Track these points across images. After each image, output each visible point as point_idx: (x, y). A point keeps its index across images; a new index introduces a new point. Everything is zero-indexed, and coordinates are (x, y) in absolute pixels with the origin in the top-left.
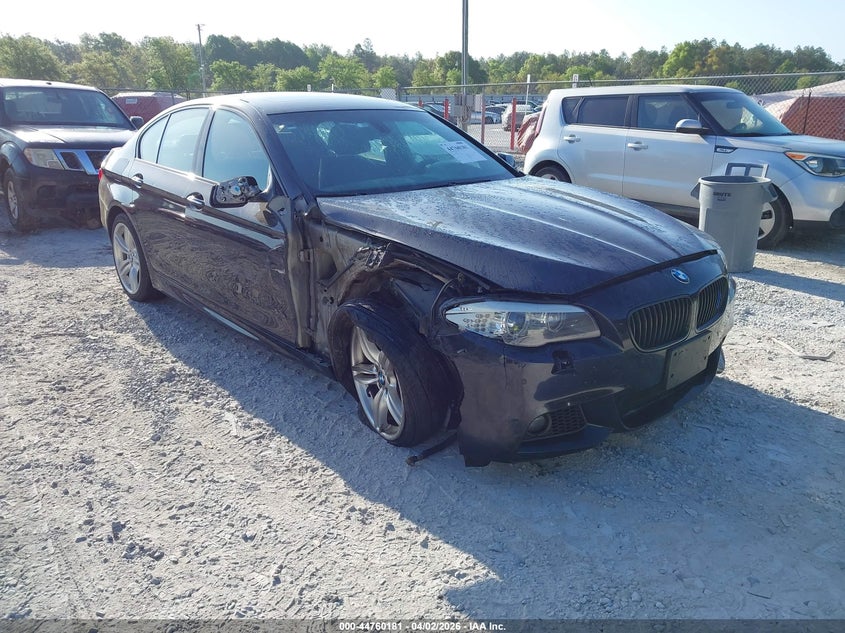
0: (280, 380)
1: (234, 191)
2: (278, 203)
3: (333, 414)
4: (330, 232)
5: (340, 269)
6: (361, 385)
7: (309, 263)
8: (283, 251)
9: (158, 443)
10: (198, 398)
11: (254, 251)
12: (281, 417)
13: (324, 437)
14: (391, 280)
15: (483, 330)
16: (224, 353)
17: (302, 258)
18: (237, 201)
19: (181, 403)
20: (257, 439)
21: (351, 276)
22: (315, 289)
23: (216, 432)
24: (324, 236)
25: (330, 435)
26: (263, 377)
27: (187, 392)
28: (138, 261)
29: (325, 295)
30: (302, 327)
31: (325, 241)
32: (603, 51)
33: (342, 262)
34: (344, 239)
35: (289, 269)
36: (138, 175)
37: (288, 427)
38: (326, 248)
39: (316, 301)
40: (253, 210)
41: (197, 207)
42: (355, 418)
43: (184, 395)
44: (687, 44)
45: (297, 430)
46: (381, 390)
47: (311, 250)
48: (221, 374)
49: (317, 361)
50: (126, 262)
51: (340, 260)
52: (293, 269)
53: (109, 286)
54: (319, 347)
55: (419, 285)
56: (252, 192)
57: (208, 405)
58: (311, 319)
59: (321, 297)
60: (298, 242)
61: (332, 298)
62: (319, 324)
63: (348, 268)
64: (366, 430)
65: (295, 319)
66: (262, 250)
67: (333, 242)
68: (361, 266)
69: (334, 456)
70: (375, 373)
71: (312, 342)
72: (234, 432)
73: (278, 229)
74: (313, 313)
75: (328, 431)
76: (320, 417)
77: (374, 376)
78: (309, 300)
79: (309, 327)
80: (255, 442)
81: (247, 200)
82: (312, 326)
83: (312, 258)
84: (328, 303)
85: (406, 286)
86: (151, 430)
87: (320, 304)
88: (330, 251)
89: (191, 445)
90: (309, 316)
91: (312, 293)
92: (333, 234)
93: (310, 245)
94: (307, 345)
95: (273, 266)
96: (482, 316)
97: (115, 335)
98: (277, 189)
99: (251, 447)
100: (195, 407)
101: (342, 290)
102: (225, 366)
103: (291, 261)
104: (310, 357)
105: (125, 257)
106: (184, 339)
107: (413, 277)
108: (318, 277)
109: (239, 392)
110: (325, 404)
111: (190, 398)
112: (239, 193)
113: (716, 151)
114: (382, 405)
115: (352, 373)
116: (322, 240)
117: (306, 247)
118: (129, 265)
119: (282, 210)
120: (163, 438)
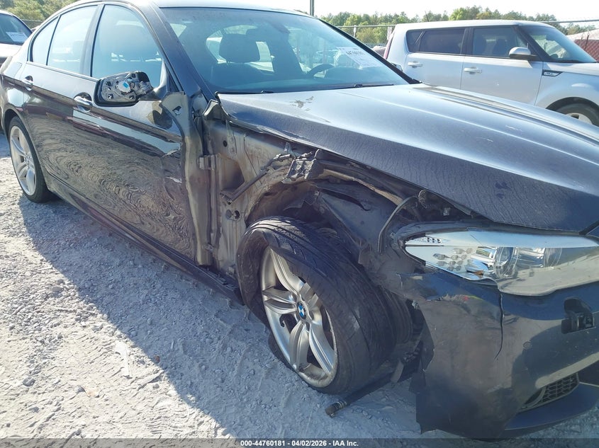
0: (177, 295)
1: (122, 88)
2: (171, 101)
3: (239, 343)
4: (237, 135)
5: (248, 179)
6: (273, 314)
7: (210, 171)
8: (179, 156)
9: (31, 389)
10: (86, 319)
11: (147, 157)
12: (181, 347)
13: (232, 376)
14: (317, 194)
15: (459, 268)
16: (117, 261)
17: (202, 166)
18: (126, 99)
19: (66, 327)
20: (153, 381)
21: (263, 187)
22: (217, 202)
23: (105, 369)
24: (229, 140)
25: (240, 374)
26: (159, 291)
27: (75, 311)
28: (33, 165)
29: (229, 207)
30: (202, 244)
31: (230, 145)
32: (403, 13)
33: (250, 171)
34: (253, 143)
35: (187, 178)
36: (29, 78)
37: (188, 363)
38: (231, 155)
39: (218, 214)
40: (144, 110)
41: (86, 108)
42: (266, 348)
43: (70, 315)
44: (462, 9)
45: (200, 366)
46: (299, 323)
47: (212, 156)
48: (113, 288)
49: (220, 282)
50: (23, 164)
51: (249, 168)
52: (191, 178)
53: (11, 186)
54: (221, 265)
55: (358, 203)
56: (142, 89)
57: (96, 330)
58: (212, 234)
59: (224, 209)
60: (197, 147)
61: (237, 212)
62: (222, 240)
63: (259, 178)
64: (281, 367)
65: (194, 234)
66: (154, 155)
67: (240, 148)
68: (276, 177)
69: (248, 409)
70: (293, 302)
71: (213, 260)
72: (125, 372)
73: (172, 131)
74: (214, 227)
75: (236, 368)
76: (225, 347)
77: (290, 306)
78: (209, 213)
79: (210, 243)
80: (150, 386)
81: (137, 98)
82: (213, 241)
83: (213, 165)
84: (233, 217)
85: (338, 203)
86: (25, 369)
87: (223, 219)
88: (236, 158)
89: (72, 393)
90: (210, 231)
91: (213, 206)
92: (240, 138)
93: (210, 150)
94: (208, 262)
95: (167, 174)
96: (461, 251)
97: (7, 239)
98: (172, 86)
99: (146, 394)
100: (81, 332)
101: (251, 204)
102: (118, 277)
103: (189, 169)
104: (212, 276)
105: (22, 159)
106: (77, 244)
107: (349, 193)
108: (221, 186)
109: (132, 312)
110: (229, 327)
111: (77, 320)
112: (128, 90)
113: (543, 74)
114: (301, 341)
115: (262, 298)
116: (225, 144)
117: (206, 152)
118: (26, 168)
119: (178, 108)
120: (39, 382)
